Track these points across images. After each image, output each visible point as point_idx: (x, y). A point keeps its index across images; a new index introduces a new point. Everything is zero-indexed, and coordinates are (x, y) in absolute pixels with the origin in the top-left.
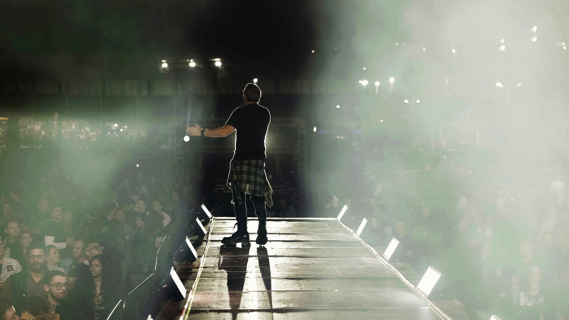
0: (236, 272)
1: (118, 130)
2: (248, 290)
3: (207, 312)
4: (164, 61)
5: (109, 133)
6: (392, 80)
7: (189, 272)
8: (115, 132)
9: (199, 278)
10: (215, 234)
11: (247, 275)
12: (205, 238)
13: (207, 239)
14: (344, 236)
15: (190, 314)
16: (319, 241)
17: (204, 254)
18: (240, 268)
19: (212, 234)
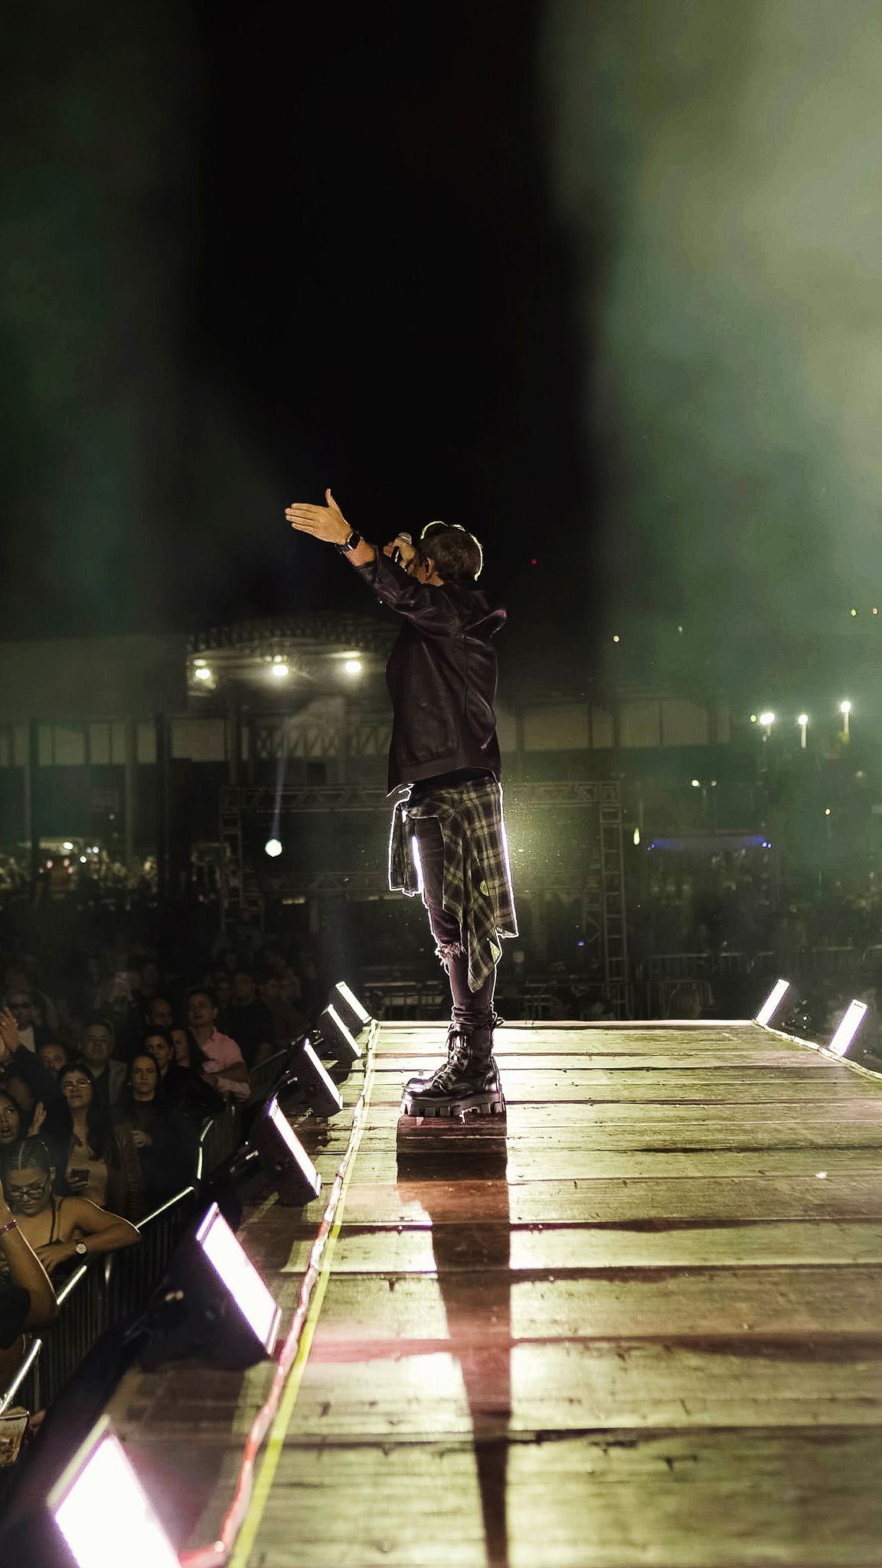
0: (471, 1137)
1: (73, 857)
2: (524, 1178)
3: (399, 1232)
4: (200, 663)
5: (50, 864)
6: (846, 707)
7: (320, 1138)
8: (66, 863)
9: (357, 1153)
10: (387, 1057)
11: (509, 1144)
12: (357, 1064)
13: (365, 1067)
14: (793, 1057)
15: (340, 1236)
16: (716, 1068)
17: (362, 1098)
18: (483, 1129)
19: (377, 1056)
